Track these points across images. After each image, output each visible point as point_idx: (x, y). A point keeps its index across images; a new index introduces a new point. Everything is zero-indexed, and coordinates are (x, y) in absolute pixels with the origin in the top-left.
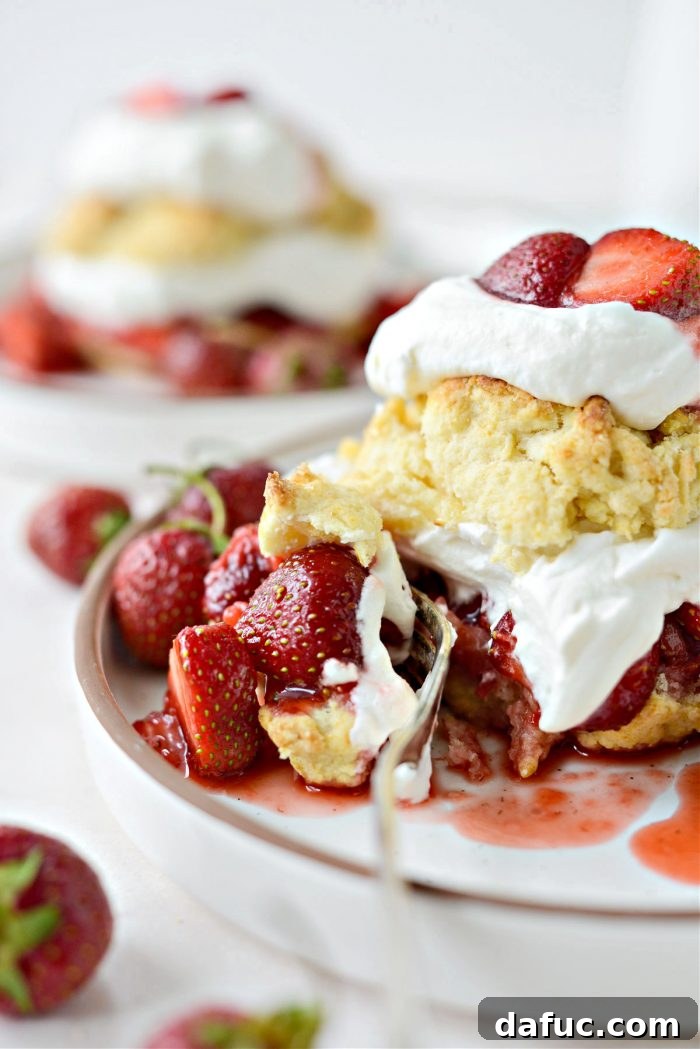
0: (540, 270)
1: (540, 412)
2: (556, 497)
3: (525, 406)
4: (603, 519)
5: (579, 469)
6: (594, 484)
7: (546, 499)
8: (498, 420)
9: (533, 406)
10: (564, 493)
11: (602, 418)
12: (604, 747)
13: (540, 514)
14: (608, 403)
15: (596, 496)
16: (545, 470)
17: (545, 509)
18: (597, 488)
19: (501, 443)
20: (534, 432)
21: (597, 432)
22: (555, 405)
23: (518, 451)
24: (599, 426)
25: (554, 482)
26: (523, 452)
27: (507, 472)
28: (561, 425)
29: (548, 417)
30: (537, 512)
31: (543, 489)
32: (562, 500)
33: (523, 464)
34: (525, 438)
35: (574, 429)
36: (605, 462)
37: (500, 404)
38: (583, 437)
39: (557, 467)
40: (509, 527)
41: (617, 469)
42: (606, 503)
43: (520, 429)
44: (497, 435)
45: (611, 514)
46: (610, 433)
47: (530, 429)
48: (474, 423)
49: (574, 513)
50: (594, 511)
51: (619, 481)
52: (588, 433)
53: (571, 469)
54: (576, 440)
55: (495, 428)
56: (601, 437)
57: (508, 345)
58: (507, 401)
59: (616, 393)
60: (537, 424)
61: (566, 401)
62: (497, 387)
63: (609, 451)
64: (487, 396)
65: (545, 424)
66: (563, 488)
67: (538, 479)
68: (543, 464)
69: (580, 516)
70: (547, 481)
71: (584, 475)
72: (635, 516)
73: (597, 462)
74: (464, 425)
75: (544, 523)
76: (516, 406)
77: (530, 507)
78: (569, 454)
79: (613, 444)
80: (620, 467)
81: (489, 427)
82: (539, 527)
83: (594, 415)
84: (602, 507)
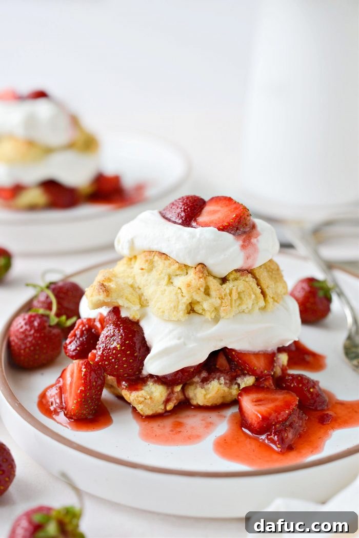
0: (184, 211)
1: (179, 268)
2: (183, 301)
3: (174, 265)
4: (200, 311)
5: (192, 291)
6: (197, 298)
7: (179, 302)
8: (163, 269)
9: (177, 265)
10: (186, 300)
11: (202, 273)
12: (199, 405)
13: (176, 308)
14: (206, 266)
15: (198, 302)
16: (179, 291)
17: (178, 306)
18: (199, 300)
19: (164, 278)
20: (177, 275)
21: (200, 278)
22: (185, 266)
23: (170, 282)
24: (201, 275)
25: (182, 296)
26: (172, 283)
27: (165, 290)
28: (187, 273)
29: (182, 270)
30: (175, 307)
31: (178, 298)
32: (185, 303)
33: (171, 288)
34: (173, 277)
35: (191, 276)
36: (202, 289)
37: (164, 263)
38: (195, 279)
39: (184, 290)
40: (163, 312)
41: (207, 292)
42: (202, 305)
43: (171, 274)
44: (163, 275)
45: (204, 310)
46: (205, 278)
47: (175, 274)
48: (154, 269)
49: (190, 308)
50: (197, 308)
51: (208, 297)
52: (197, 277)
53: (189, 291)
54: (192, 280)
55: (162, 273)
56: (201, 280)
57: (169, 241)
58: (167, 262)
59: (209, 263)
60: (178, 272)
61: (189, 264)
62: (164, 256)
63: (204, 285)
64: (159, 260)
65: (181, 273)
66: (186, 298)
67: (176, 294)
68: (179, 288)
69: (191, 309)
70: (180, 296)
71: (194, 294)
72: (213, 311)
73: (199, 289)
74: (150, 270)
75: (177, 311)
76: (170, 264)
77: (172, 305)
78: (189, 285)
79: (206, 283)
80: (209, 292)
81: (160, 272)
82: (175, 313)
83: (200, 271)
84: (201, 307)
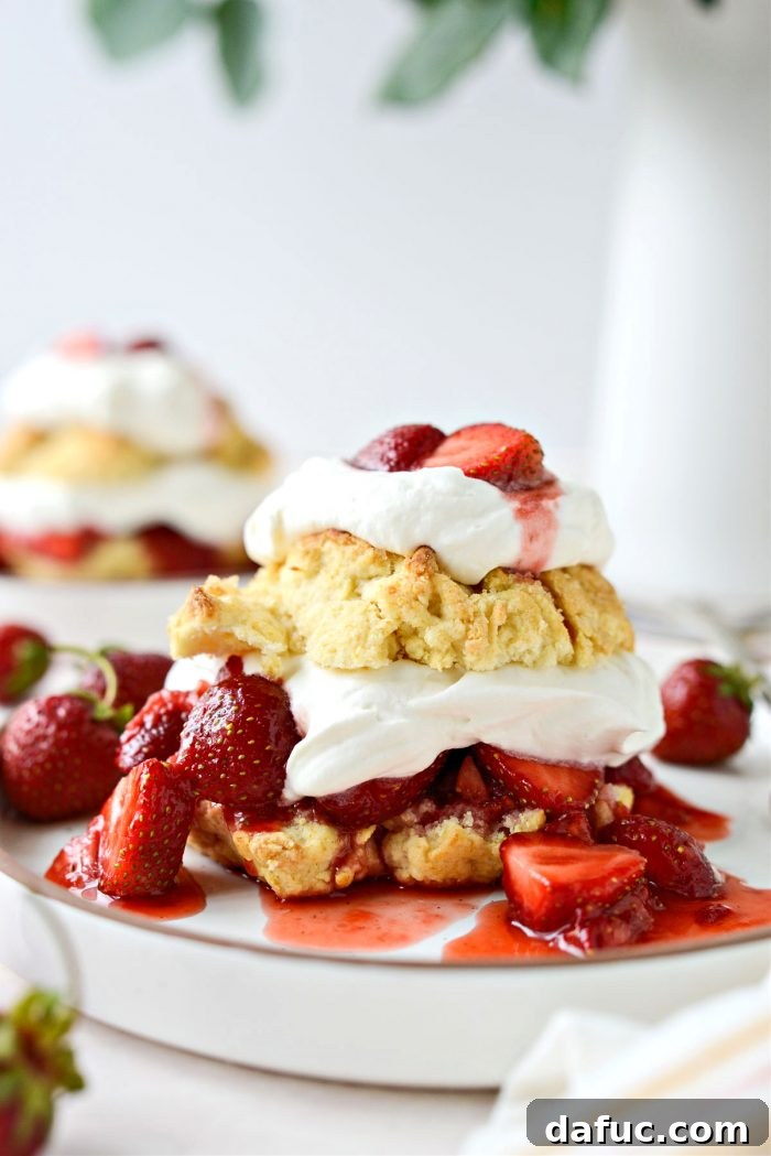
0: (396, 448)
1: (376, 559)
2: (378, 627)
3: (363, 553)
4: (419, 655)
5: (399, 604)
6: (414, 618)
7: (369, 628)
8: (340, 566)
9: (370, 553)
10: (387, 624)
11: (425, 563)
12: (416, 881)
13: (361, 639)
14: (434, 552)
15: (415, 632)
16: (373, 606)
17: (366, 636)
18: (415, 625)
19: (341, 585)
20: (370, 578)
21: (420, 574)
22: (389, 554)
23: (355, 593)
24: (421, 568)
25: (379, 616)
26: (359, 595)
27: (341, 608)
28: (393, 571)
29: (382, 564)
30: (359, 638)
31: (368, 621)
32: (383, 632)
33: (356, 602)
34: (362, 583)
35: (402, 573)
36: (424, 600)
37: (343, 552)
38: (407, 578)
39: (383, 604)
41: (435, 608)
42: (423, 639)
43: (359, 575)
44: (339, 579)
45: (427, 651)
46: (431, 577)
47: (366, 575)
48: (322, 572)
49: (395, 646)
50: (413, 647)
51: (437, 620)
52: (413, 575)
53: (393, 604)
54: (401, 580)
55: (337, 574)
56: (422, 578)
57: (354, 500)
58: (350, 549)
59: (442, 543)
60: (373, 570)
61: (397, 550)
62: (343, 538)
63: (429, 592)
64: (334, 547)
65: (379, 570)
66: (386, 620)
67: (365, 614)
68: (373, 602)
69: (400, 648)
70: (373, 616)
71: (404, 609)
72: (448, 651)
73: (417, 600)
74: (313, 573)
75: (363, 647)
76: (356, 554)
77: (353, 634)
78: (393, 591)
79: (434, 587)
80: (439, 609)
81: (333, 573)
82: (359, 650)
83: (419, 560)
84: (420, 643)
